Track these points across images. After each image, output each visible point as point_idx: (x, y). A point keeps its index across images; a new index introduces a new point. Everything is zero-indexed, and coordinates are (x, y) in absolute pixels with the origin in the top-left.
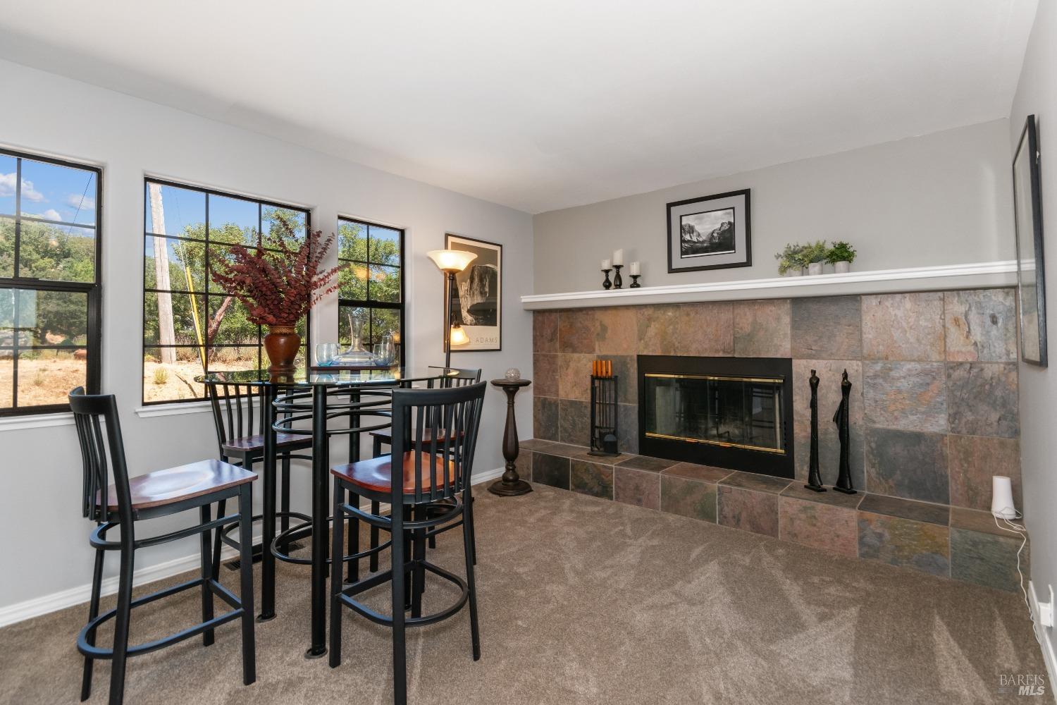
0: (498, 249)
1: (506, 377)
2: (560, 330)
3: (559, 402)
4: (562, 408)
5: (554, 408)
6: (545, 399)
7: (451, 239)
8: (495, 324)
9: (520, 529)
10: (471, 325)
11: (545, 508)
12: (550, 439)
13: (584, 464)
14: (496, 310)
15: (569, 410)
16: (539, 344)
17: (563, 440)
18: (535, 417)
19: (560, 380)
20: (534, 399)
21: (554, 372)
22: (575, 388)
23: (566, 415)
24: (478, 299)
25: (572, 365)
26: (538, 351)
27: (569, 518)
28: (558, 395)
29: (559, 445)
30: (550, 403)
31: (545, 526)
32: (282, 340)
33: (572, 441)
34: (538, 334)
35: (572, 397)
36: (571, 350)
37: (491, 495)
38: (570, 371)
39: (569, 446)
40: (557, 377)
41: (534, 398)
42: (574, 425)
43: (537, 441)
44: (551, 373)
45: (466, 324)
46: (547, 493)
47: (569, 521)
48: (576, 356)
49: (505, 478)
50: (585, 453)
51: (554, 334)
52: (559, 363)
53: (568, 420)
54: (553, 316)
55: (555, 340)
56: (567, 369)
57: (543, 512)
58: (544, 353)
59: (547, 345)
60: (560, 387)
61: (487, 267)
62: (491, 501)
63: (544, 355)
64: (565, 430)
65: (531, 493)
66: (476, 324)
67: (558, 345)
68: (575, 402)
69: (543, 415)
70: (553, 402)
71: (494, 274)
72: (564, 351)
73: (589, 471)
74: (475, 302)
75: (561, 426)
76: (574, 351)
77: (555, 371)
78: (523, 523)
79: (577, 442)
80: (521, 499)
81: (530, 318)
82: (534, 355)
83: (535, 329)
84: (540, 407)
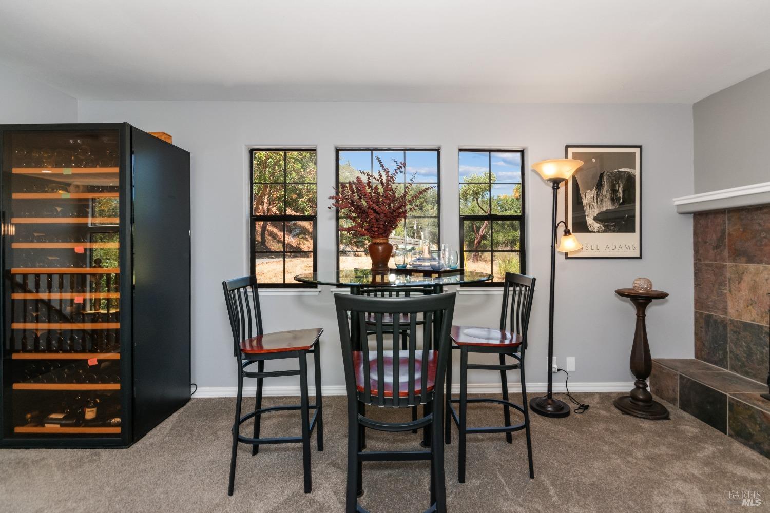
0: (637, 151)
1: (634, 287)
2: (729, 234)
3: (729, 322)
4: (732, 330)
5: (721, 328)
6: (709, 316)
7: (571, 150)
8: (632, 230)
9: (616, 461)
10: (599, 232)
11: (670, 445)
12: (715, 363)
13: (749, 408)
14: (634, 216)
15: (743, 334)
16: (701, 252)
17: (733, 368)
18: (696, 334)
19: (729, 295)
20: (695, 315)
21: (720, 284)
22: (750, 307)
23: (738, 339)
24: (608, 206)
25: (747, 278)
26: (700, 260)
27: (695, 472)
28: (726, 313)
29: (727, 374)
30: (716, 321)
31: (650, 469)
32: (380, 248)
33: (747, 374)
34: (700, 240)
35: (747, 319)
36: (744, 259)
37: (613, 408)
38: (744, 286)
39: (741, 379)
40: (725, 292)
41: (696, 313)
42: (750, 354)
43: (698, 363)
44: (716, 286)
45: (592, 232)
46: (688, 428)
47: (693, 475)
48: (752, 267)
49: (633, 395)
50: (757, 394)
51: (722, 238)
52: (728, 275)
53: (741, 346)
54: (719, 219)
55: (722, 248)
56: (739, 283)
57: (664, 450)
58: (707, 262)
59: (712, 253)
60: (730, 304)
61: (619, 172)
62: (608, 415)
63: (706, 265)
64: (737, 357)
65: (665, 421)
66: (604, 232)
67: (726, 253)
68: (751, 325)
69: (706, 333)
70: (719, 320)
71: (630, 179)
72: (734, 261)
73: (756, 420)
74: (604, 209)
75: (731, 352)
76: (750, 260)
77: (723, 284)
78: (625, 453)
79: (754, 377)
80: (646, 424)
81: (690, 222)
82: (695, 264)
83: (695, 234)
84: (703, 325)
